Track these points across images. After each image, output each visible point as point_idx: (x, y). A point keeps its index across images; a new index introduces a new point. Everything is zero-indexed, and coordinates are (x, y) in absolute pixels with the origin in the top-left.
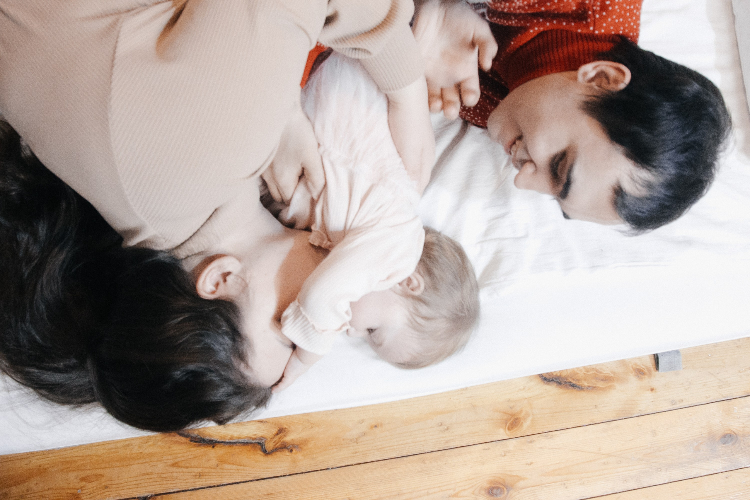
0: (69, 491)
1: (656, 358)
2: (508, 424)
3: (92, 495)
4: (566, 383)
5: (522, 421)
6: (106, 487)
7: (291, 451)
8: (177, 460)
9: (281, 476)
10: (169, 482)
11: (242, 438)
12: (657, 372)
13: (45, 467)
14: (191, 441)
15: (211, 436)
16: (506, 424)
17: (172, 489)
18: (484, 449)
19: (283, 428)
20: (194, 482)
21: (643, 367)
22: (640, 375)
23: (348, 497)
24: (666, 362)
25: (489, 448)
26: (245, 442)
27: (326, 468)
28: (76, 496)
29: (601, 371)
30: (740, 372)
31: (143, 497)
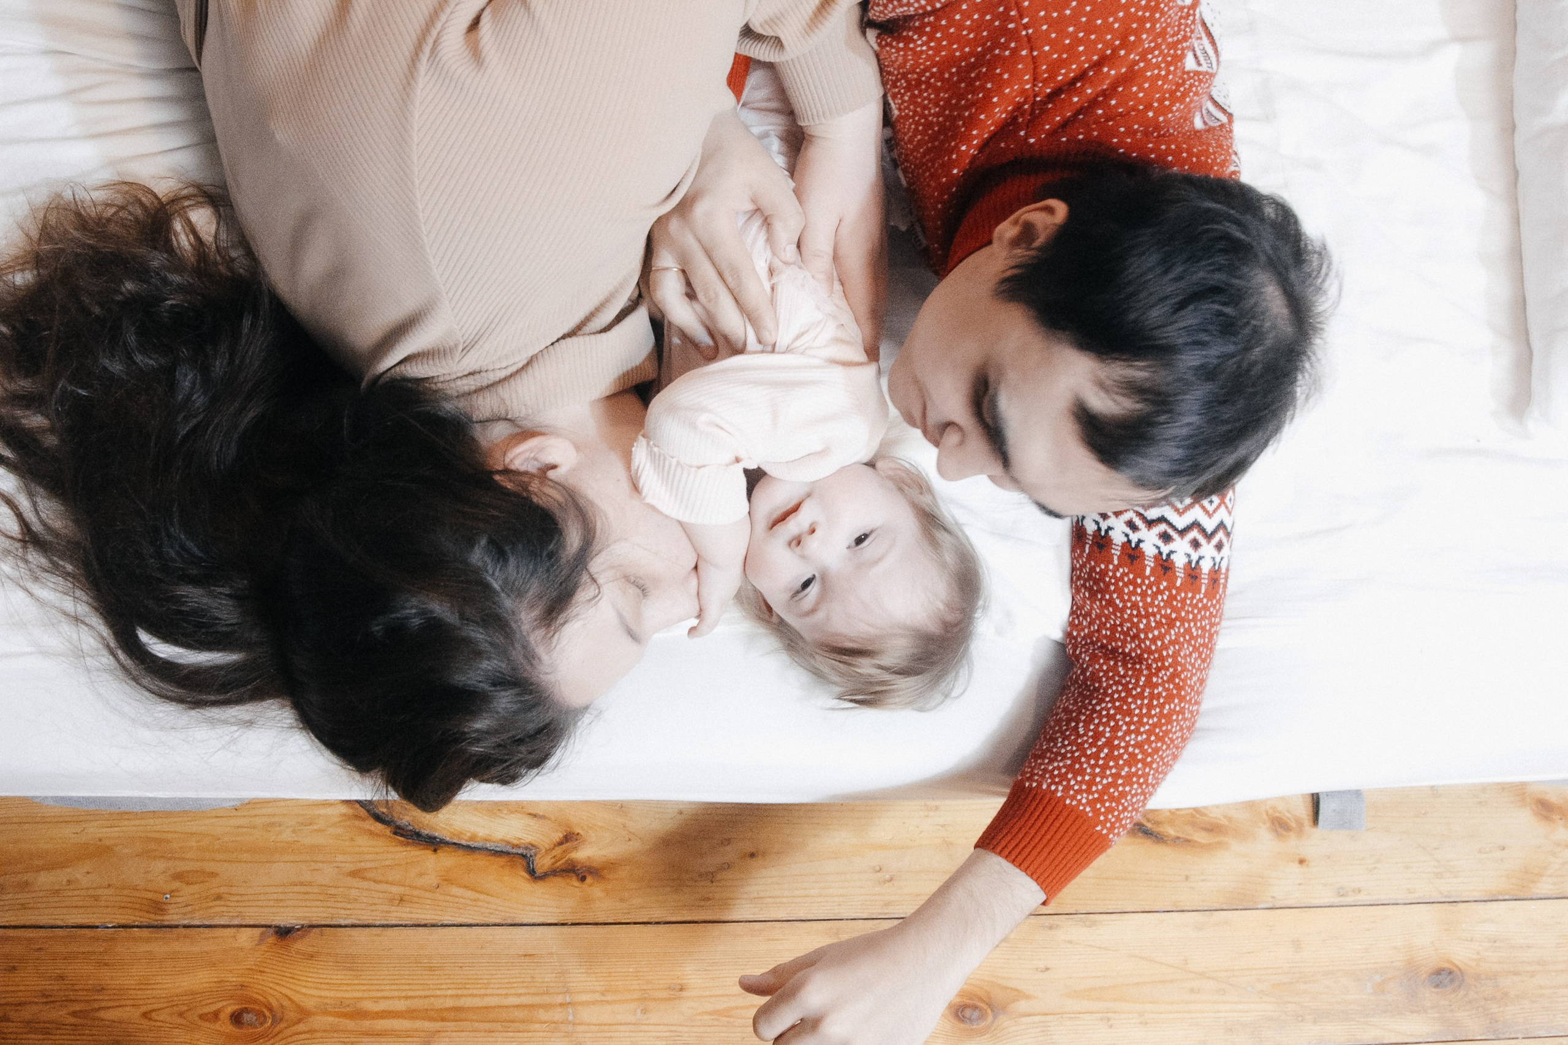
0: (150, 895)
1: (1315, 802)
3: (189, 909)
6: (219, 897)
7: (583, 879)
8: (363, 865)
9: (556, 925)
10: (340, 905)
11: (492, 842)
12: (1314, 830)
13: (108, 843)
14: (395, 833)
15: (436, 830)
17: (344, 919)
19: (573, 834)
20: (388, 912)
21: (1287, 815)
22: (1279, 830)
23: (679, 982)
24: (1334, 811)
26: (498, 849)
27: (645, 920)
28: (158, 907)
29: (1204, 811)
30: (1480, 852)
31: (286, 928)
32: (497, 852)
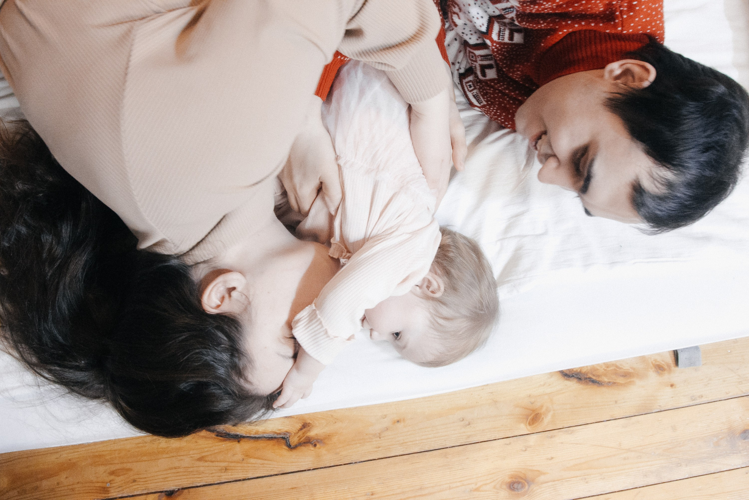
0: (99, 485)
1: (676, 354)
2: (529, 420)
3: (120, 489)
4: (586, 379)
5: (543, 416)
6: (134, 481)
7: (315, 445)
8: (204, 454)
9: (305, 471)
10: (196, 476)
11: (267, 433)
12: (677, 368)
13: (75, 461)
14: (217, 436)
15: (237, 431)
16: (528, 419)
17: (199, 483)
18: (506, 444)
19: (307, 423)
20: (220, 476)
21: (663, 363)
22: (659, 371)
23: (371, 491)
24: (686, 358)
25: (510, 443)
26: (270, 436)
27: (349, 462)
28: (105, 490)
29: (621, 366)
31: (171, 491)
32: (269, 438)
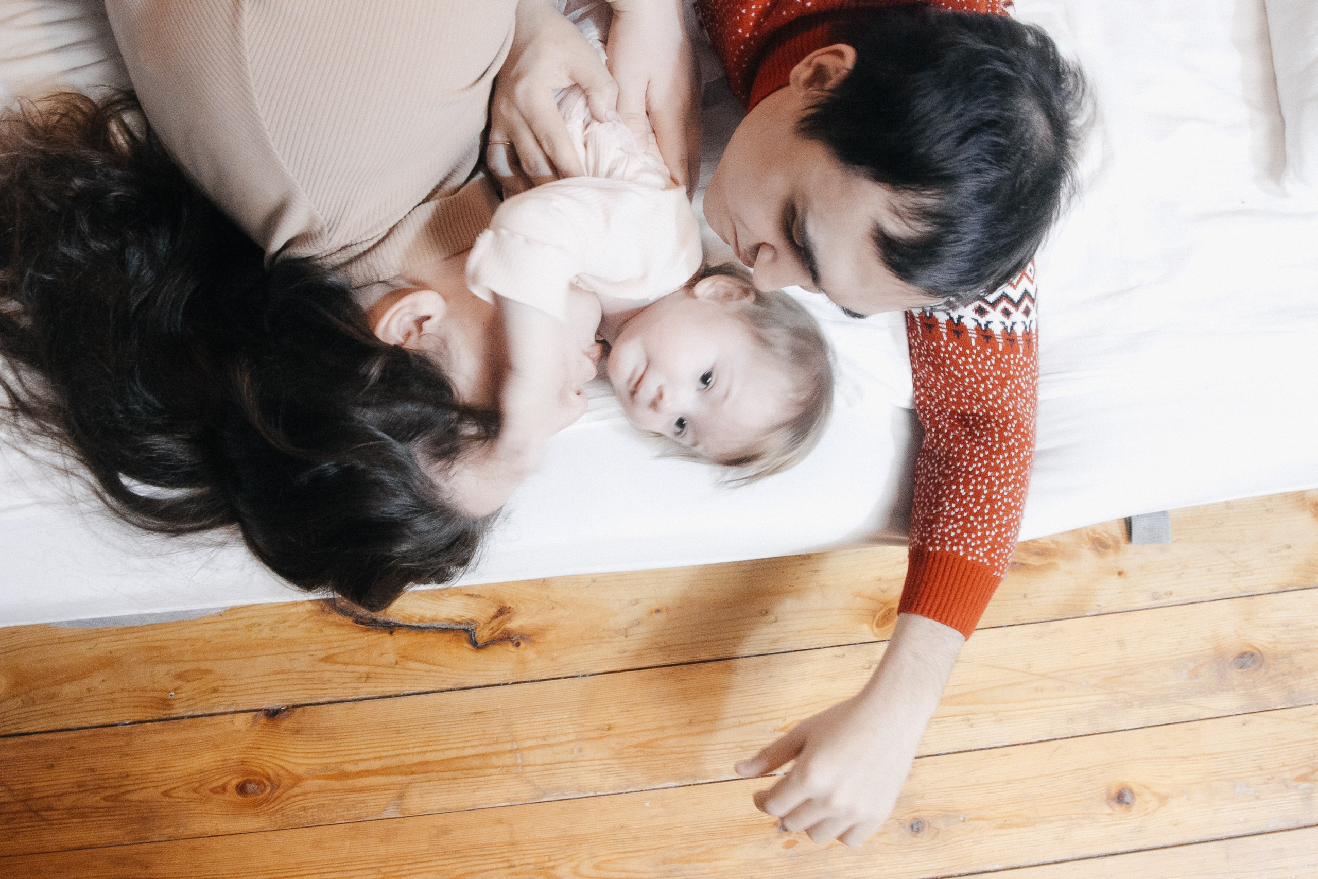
0: (156, 694)
1: (1128, 522)
2: (877, 618)
3: (191, 702)
6: (215, 690)
7: (518, 645)
8: (332, 652)
9: (499, 685)
10: (315, 686)
11: (439, 621)
12: (1129, 546)
13: (118, 654)
14: (356, 622)
15: (389, 616)
16: (874, 617)
17: (322, 698)
18: (836, 656)
19: (505, 608)
20: (357, 688)
21: (1106, 535)
22: (1099, 549)
23: (607, 722)
24: (1144, 528)
25: (841, 656)
26: (444, 627)
27: (573, 674)
28: (166, 703)
30: (1270, 552)
31: (274, 710)
32: (443, 629)
